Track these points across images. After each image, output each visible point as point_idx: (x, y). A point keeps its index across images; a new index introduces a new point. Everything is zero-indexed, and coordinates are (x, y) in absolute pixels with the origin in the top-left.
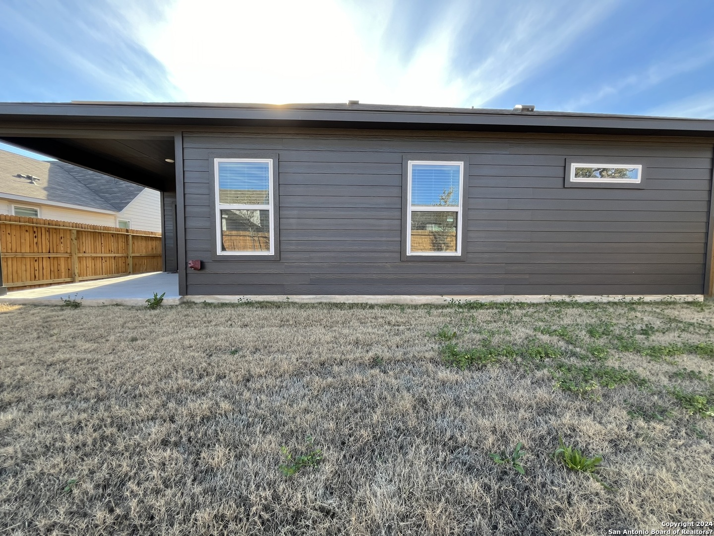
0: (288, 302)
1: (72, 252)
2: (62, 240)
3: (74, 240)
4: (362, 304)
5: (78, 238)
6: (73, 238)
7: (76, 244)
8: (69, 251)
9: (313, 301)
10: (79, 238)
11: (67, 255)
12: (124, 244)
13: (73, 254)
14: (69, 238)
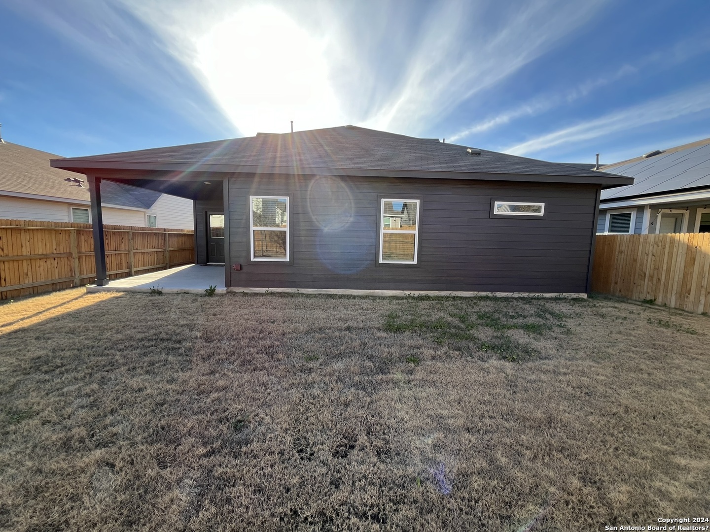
0: (298, 293)
1: (130, 250)
2: (123, 241)
4: (348, 295)
6: (130, 239)
7: (132, 243)
8: (127, 249)
9: (315, 293)
10: (133, 238)
11: (126, 252)
12: (162, 241)
14: (127, 238)
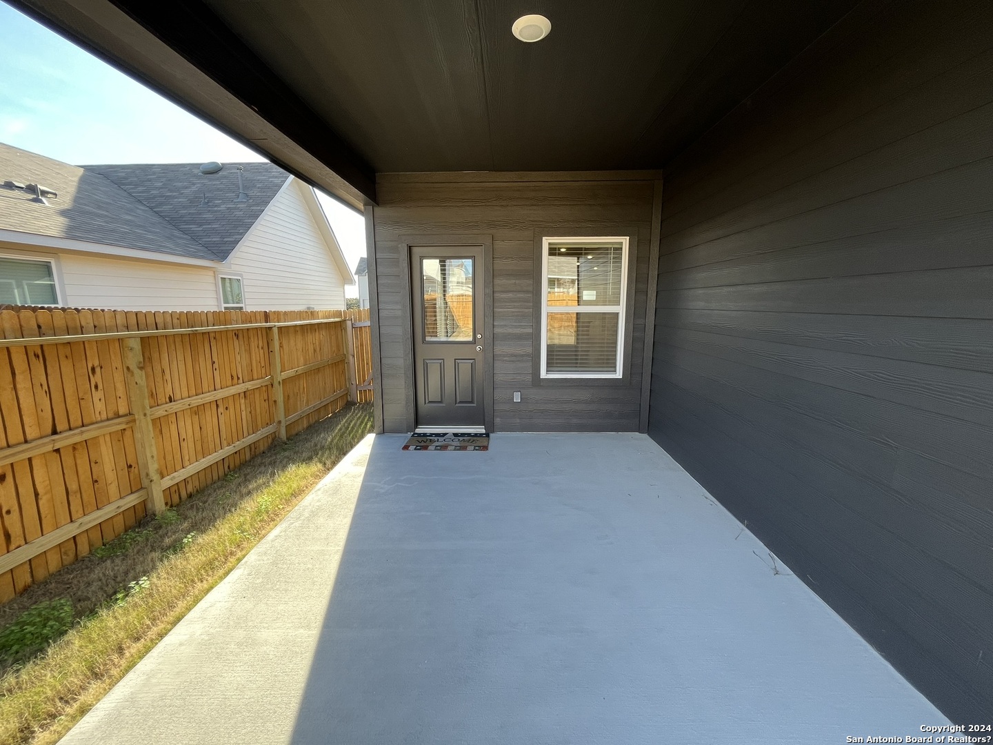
1: (134, 411)
2: (97, 378)
3: (137, 372)
5: (147, 361)
6: (133, 367)
7: (142, 380)
8: (122, 411)
10: (150, 359)
11: (117, 425)
12: (262, 351)
13: (138, 416)
14: (119, 366)
